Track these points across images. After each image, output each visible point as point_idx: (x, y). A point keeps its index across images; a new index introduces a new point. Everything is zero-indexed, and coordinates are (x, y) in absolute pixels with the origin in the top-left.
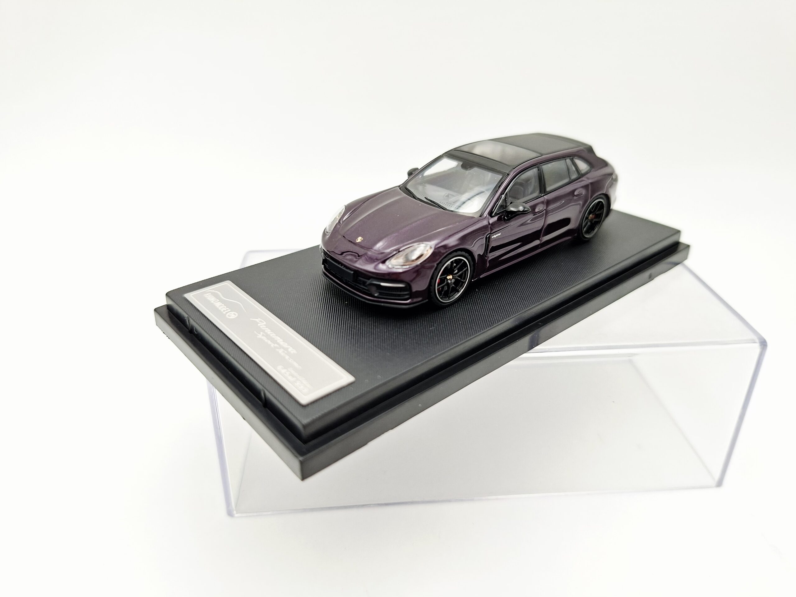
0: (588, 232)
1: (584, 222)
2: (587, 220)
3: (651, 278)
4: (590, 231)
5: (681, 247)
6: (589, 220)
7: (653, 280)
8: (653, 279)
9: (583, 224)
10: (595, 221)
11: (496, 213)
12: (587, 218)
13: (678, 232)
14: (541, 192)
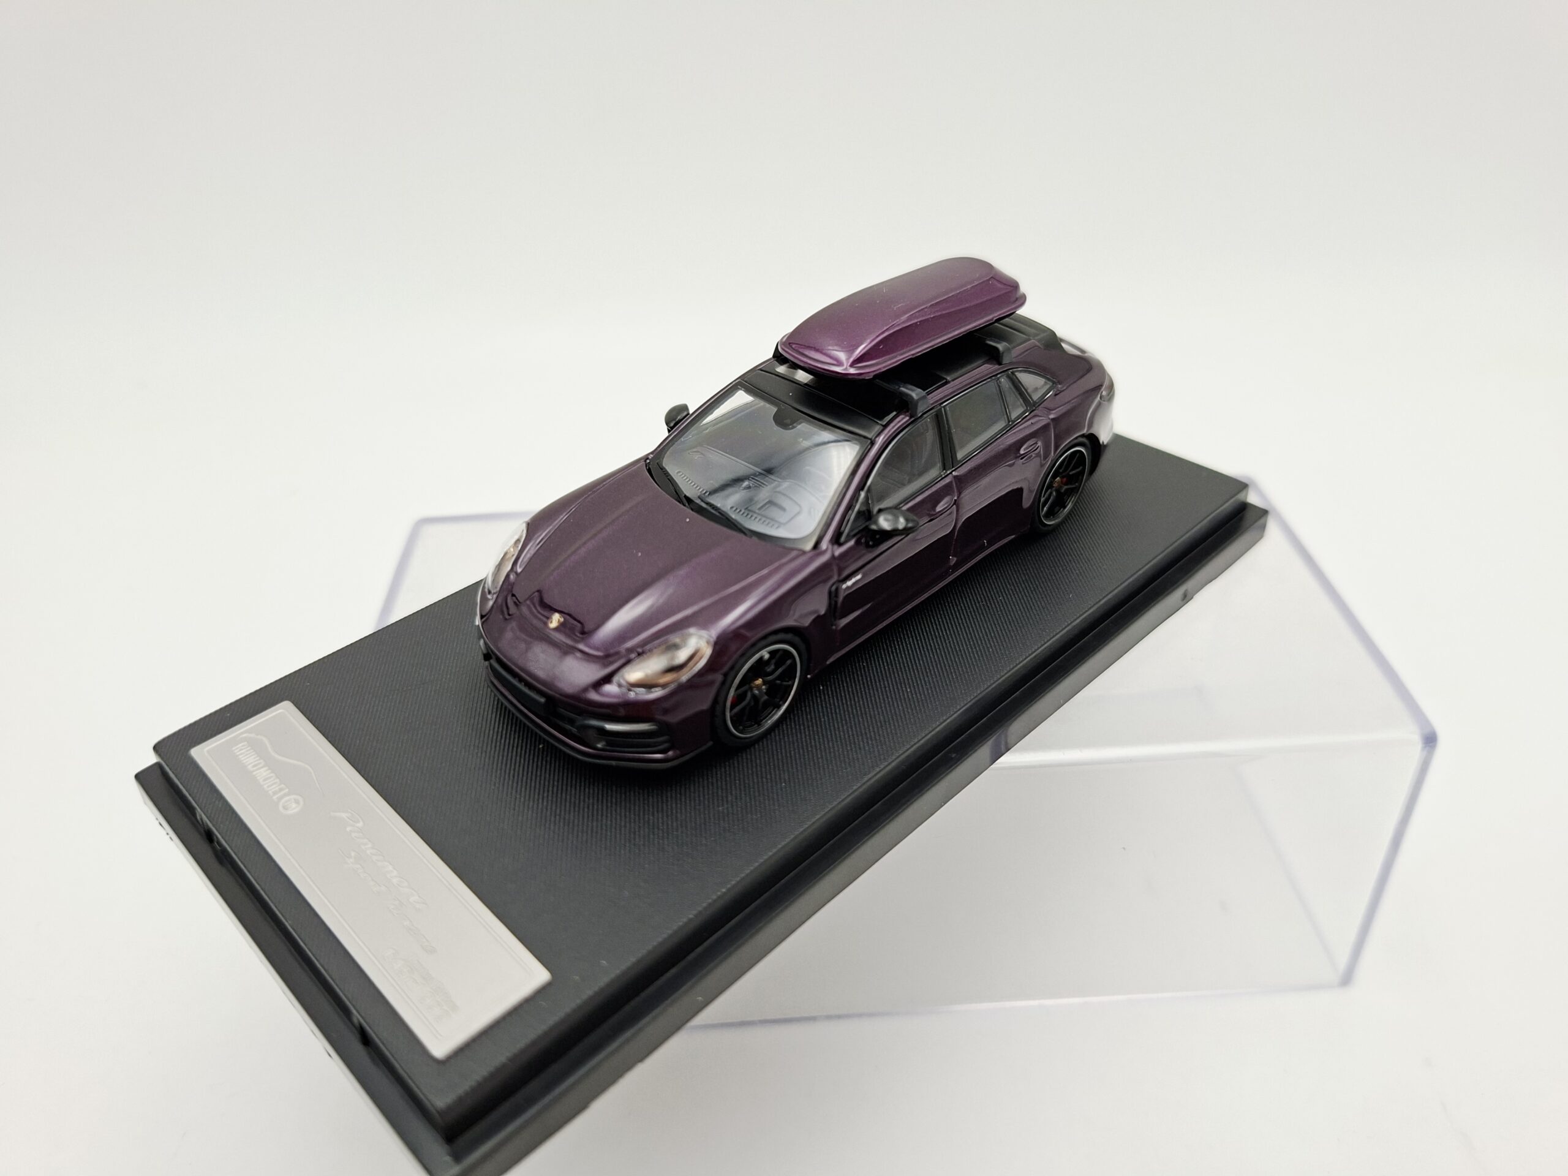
0: (1051, 514)
1: (1044, 496)
2: (1049, 491)
3: (1186, 598)
4: (1056, 510)
5: (1249, 515)
6: (1054, 489)
7: (1193, 600)
8: (1192, 598)
9: (1042, 499)
10: (1067, 490)
11: (848, 535)
12: (1050, 486)
13: (1242, 486)
14: (944, 468)
